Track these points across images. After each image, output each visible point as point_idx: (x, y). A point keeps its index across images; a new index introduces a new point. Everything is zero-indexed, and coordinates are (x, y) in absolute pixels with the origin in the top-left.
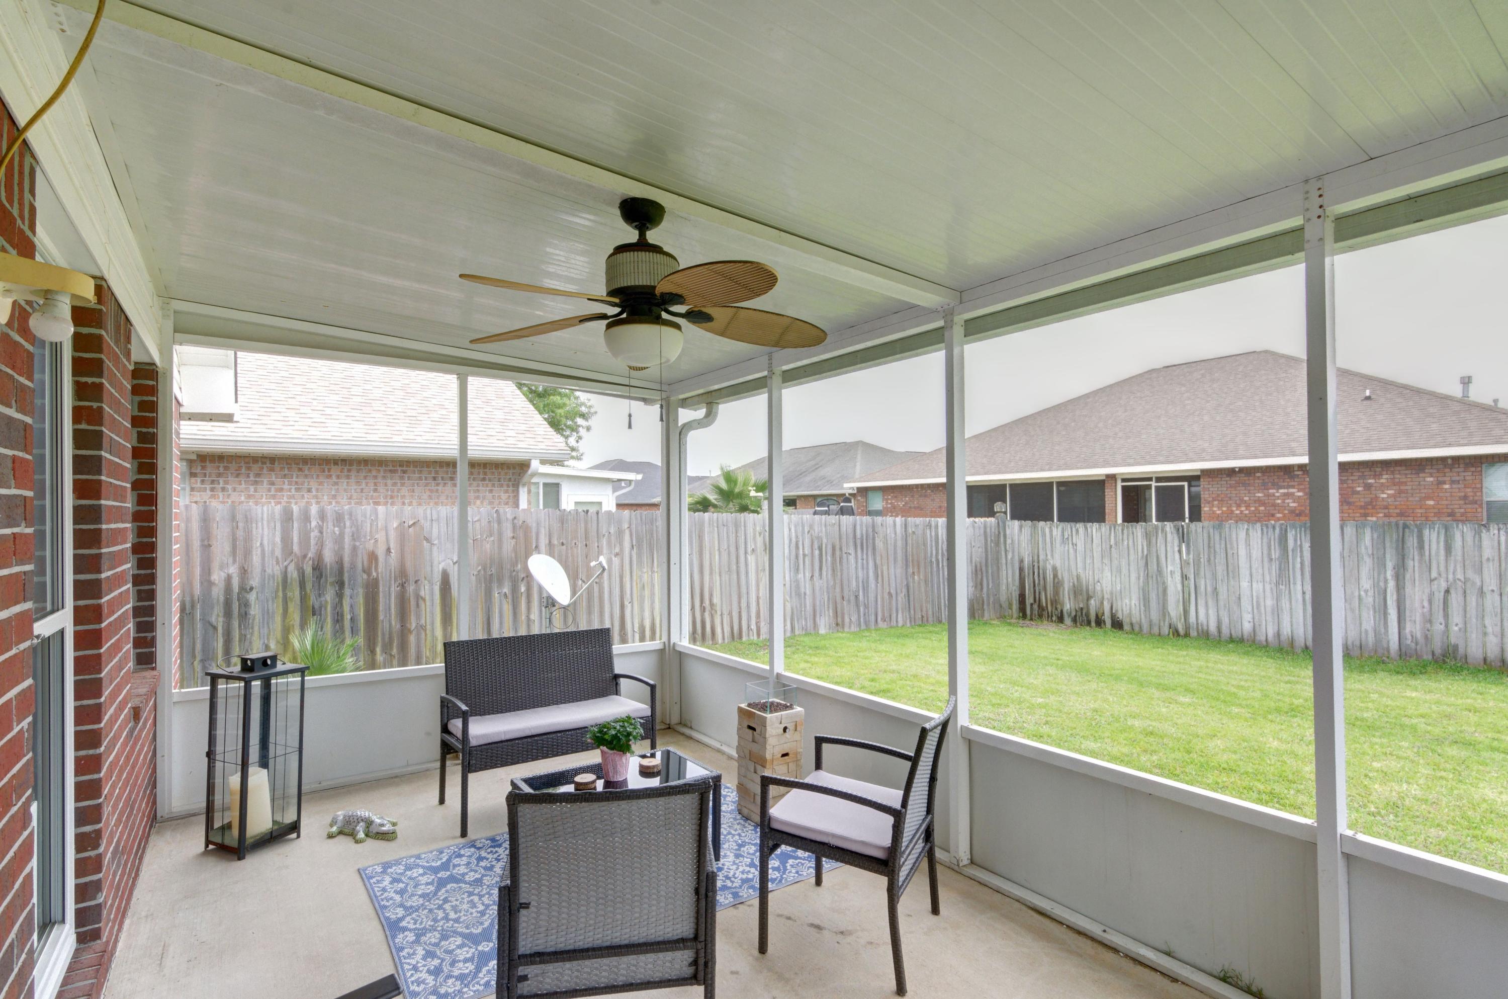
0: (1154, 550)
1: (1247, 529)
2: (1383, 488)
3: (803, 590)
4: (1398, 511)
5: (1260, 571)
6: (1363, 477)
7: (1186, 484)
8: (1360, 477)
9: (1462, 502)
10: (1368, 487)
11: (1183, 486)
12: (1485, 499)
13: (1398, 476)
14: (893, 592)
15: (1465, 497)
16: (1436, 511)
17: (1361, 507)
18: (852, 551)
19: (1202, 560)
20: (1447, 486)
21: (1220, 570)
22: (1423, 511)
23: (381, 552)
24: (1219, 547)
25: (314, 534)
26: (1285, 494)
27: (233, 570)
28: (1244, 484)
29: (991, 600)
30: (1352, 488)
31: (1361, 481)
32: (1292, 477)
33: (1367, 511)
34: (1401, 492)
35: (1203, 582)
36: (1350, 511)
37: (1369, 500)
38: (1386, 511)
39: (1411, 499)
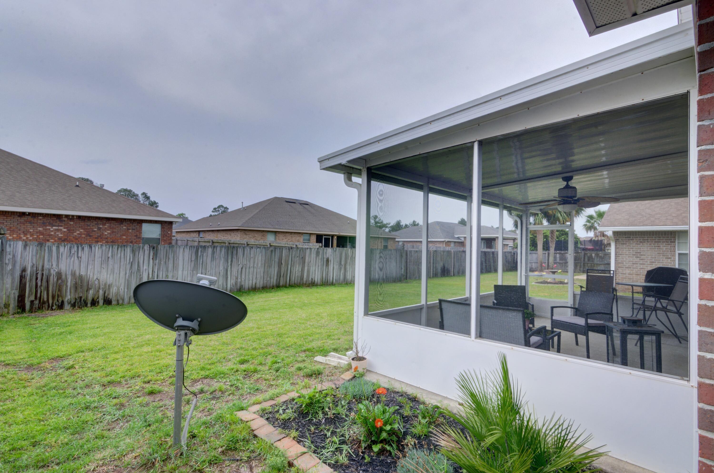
0: (137, 259)
2: (106, 229)
4: (111, 240)
5: (187, 266)
6: (97, 224)
8: (96, 224)
9: (135, 238)
10: (99, 229)
12: (143, 237)
13: (112, 225)
15: (136, 236)
16: (126, 241)
17: (96, 238)
19: (162, 262)
20: (130, 231)
21: (171, 266)
22: (121, 240)
26: (56, 230)
28: (30, 222)
30: (92, 229)
31: (97, 226)
32: (61, 221)
33: (98, 240)
34: (113, 232)
35: (161, 273)
36: (90, 240)
37: (99, 235)
38: (107, 240)
39: (117, 235)
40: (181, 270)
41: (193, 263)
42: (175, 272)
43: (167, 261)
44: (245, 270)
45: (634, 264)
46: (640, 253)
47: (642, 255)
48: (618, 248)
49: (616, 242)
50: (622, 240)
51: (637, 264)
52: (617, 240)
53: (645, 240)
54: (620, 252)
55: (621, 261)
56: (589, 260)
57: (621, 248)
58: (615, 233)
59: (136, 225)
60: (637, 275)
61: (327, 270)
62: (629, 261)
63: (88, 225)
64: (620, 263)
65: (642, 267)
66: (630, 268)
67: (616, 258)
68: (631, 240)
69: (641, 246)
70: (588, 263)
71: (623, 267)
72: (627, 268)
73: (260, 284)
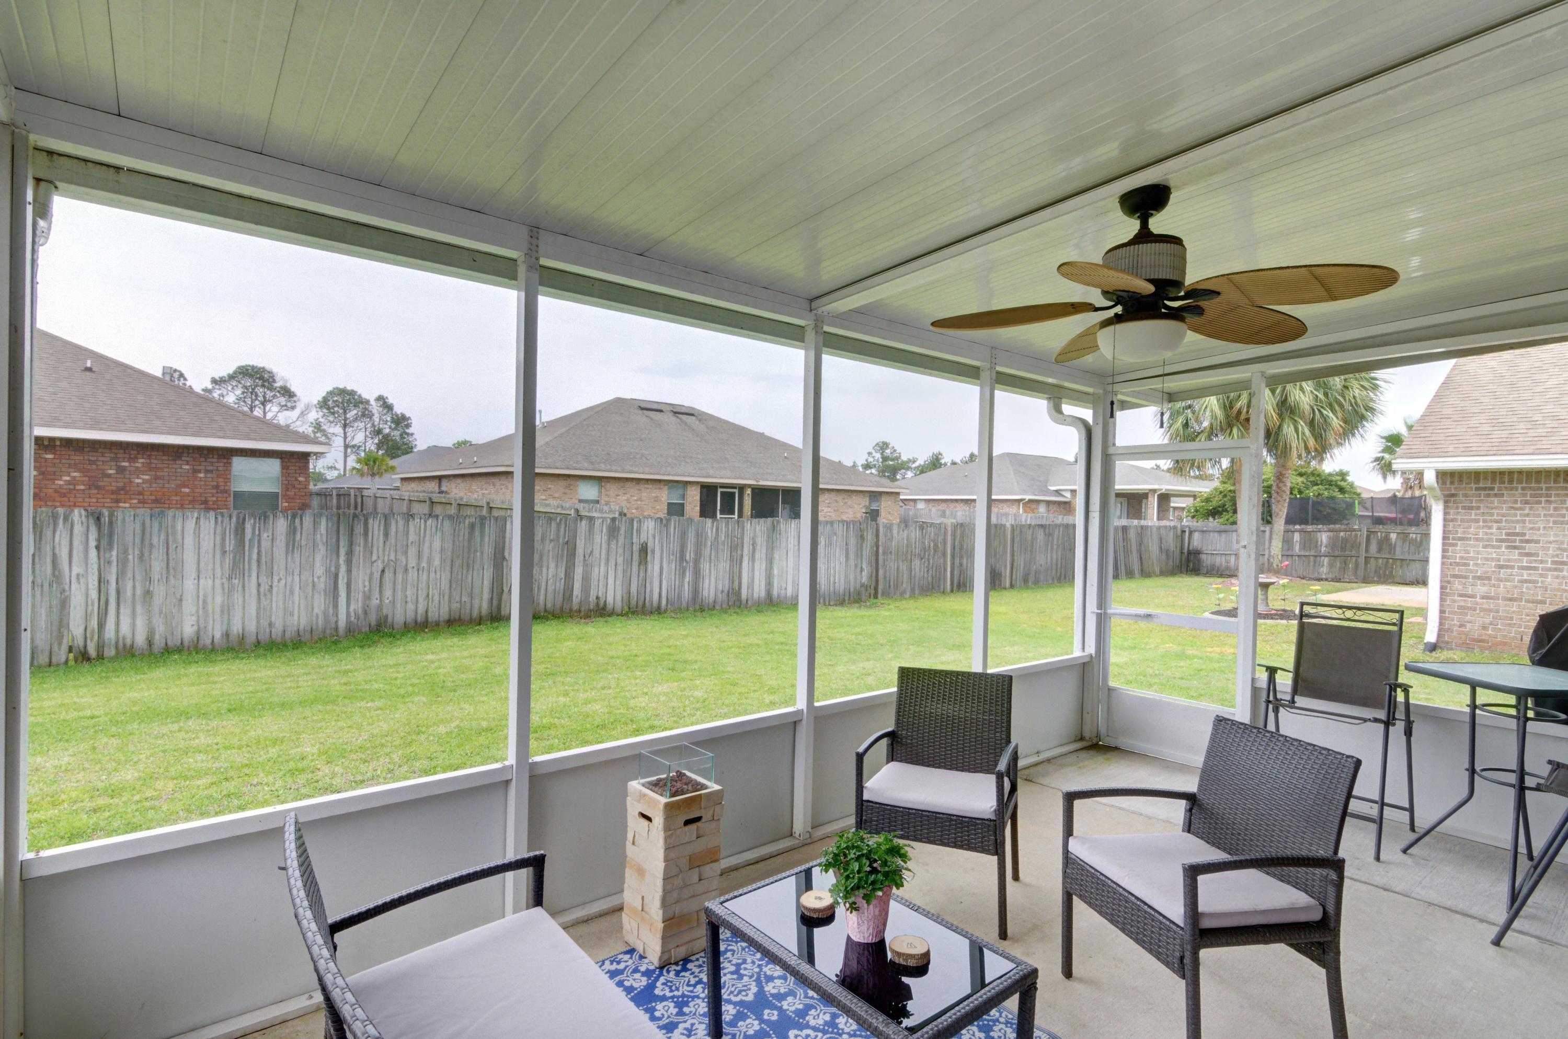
1: (197, 518)
2: (138, 472)
4: (153, 498)
5: (211, 566)
6: (115, 459)
8: (112, 459)
9: (214, 491)
10: (121, 470)
12: (233, 489)
13: (156, 461)
15: (217, 487)
16: (190, 498)
17: (113, 492)
19: (130, 557)
20: (202, 475)
21: (157, 566)
22: (178, 498)
24: (157, 540)
30: (103, 470)
31: (114, 464)
33: (119, 497)
34: (157, 478)
35: (129, 585)
36: (99, 496)
37: (121, 484)
38: (141, 497)
39: (166, 485)
40: (194, 575)
41: (228, 559)
42: (172, 581)
43: (146, 554)
44: (391, 575)
45: (1501, 567)
46: (1524, 534)
47: (1527, 541)
48: (1452, 520)
49: (1446, 502)
50: (1466, 496)
51: (1512, 567)
52: (1452, 495)
53: (1541, 496)
54: (1460, 530)
55: (1462, 558)
56: (1380, 550)
57: (1462, 521)
58: (1442, 475)
59: (215, 460)
60: (1510, 600)
61: (642, 574)
62: (1487, 559)
63: (91, 462)
64: (1458, 564)
65: (1525, 577)
66: (1489, 578)
67: (1444, 551)
68: (1496, 495)
69: (1528, 515)
70: (1376, 558)
71: (1466, 577)
72: (1480, 578)
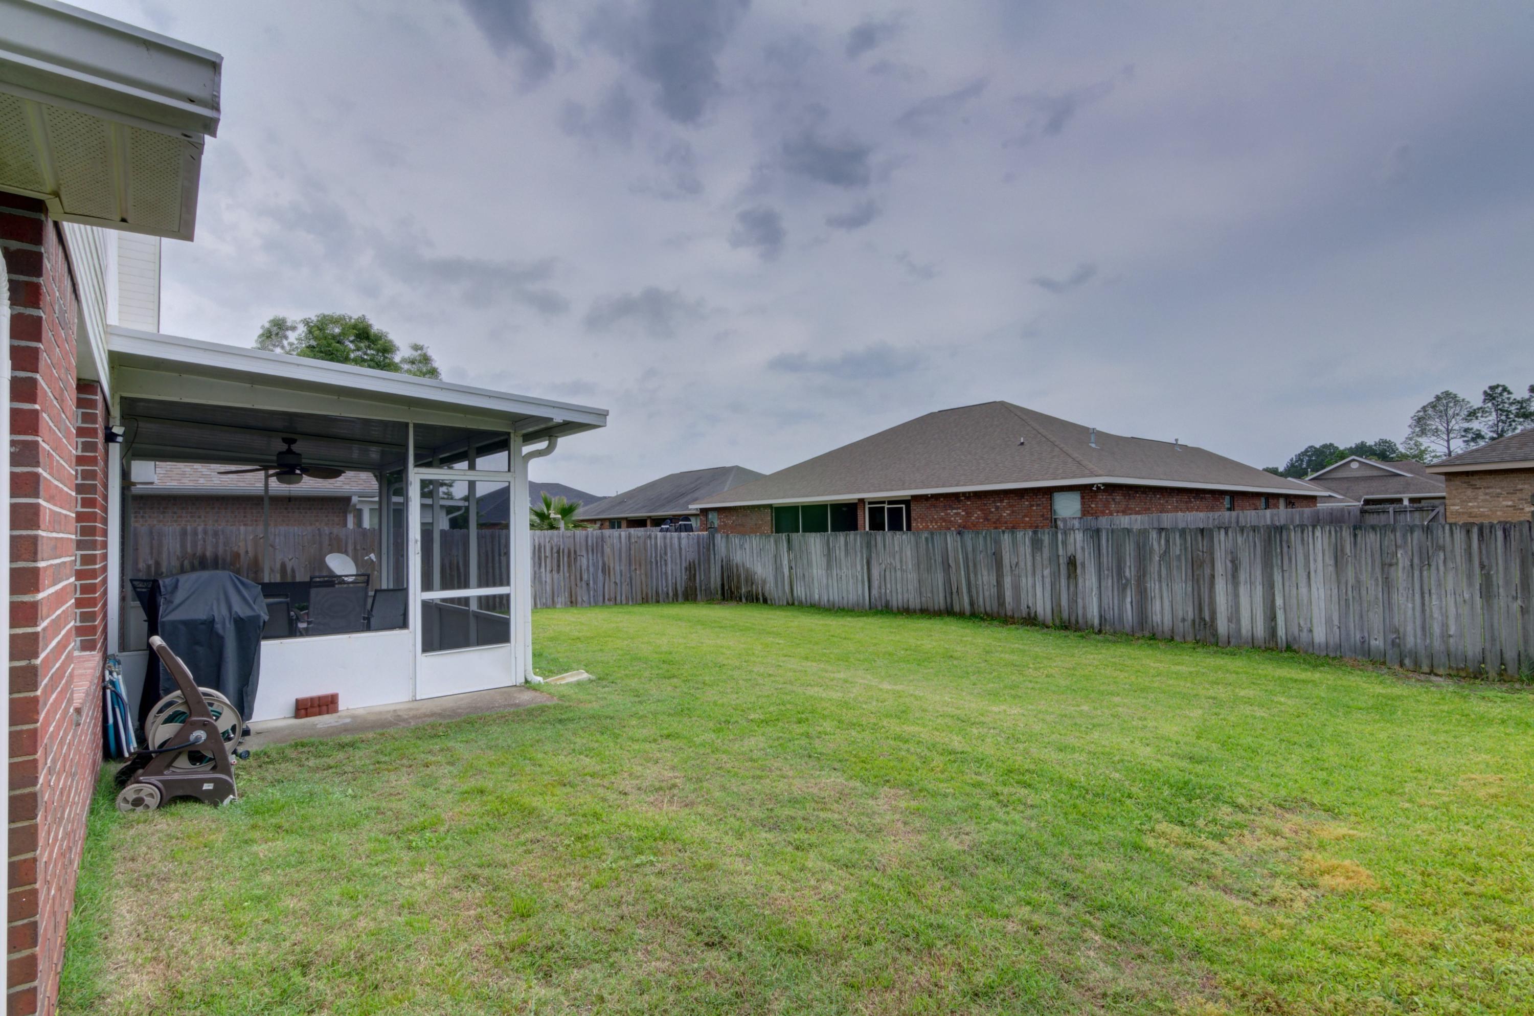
2: (1005, 508)
3: (544, 579)
4: (1012, 525)
7: (904, 506)
8: (993, 502)
10: (997, 508)
11: (902, 508)
12: (1054, 516)
13: (1012, 501)
14: (618, 581)
15: (1043, 516)
17: (994, 523)
18: (584, 553)
20: (1034, 508)
23: (242, 552)
25: (200, 543)
26: (956, 514)
27: (151, 562)
29: (703, 588)
30: (990, 509)
32: (959, 501)
33: (998, 526)
34: (1013, 512)
36: (989, 526)
37: (998, 517)
38: (1007, 525)
59: (1045, 496)
61: (1072, 589)
63: (985, 505)
73: (914, 603)
